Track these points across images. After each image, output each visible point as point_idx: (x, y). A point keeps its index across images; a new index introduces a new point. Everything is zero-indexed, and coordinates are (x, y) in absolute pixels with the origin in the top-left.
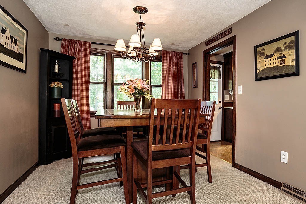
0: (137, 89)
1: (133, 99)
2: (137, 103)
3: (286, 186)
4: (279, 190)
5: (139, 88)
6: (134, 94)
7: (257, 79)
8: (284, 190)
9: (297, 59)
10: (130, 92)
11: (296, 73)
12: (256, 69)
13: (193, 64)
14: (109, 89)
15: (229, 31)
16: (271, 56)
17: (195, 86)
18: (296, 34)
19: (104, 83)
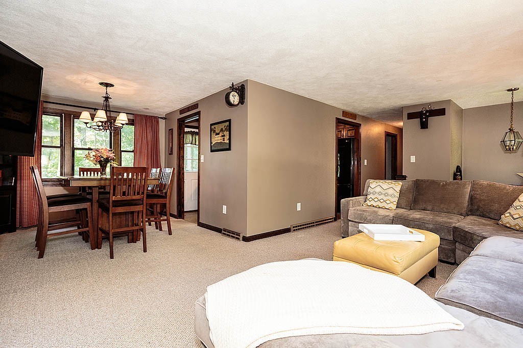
0: (103, 158)
1: (98, 166)
2: (103, 170)
3: (225, 230)
4: (221, 234)
5: (105, 157)
6: (100, 162)
7: (212, 151)
8: (224, 234)
9: (230, 139)
10: (96, 159)
11: (229, 149)
12: (211, 143)
13: (170, 130)
14: (68, 153)
15: (195, 106)
16: (218, 134)
17: (171, 153)
18: (229, 121)
19: (62, 147)
